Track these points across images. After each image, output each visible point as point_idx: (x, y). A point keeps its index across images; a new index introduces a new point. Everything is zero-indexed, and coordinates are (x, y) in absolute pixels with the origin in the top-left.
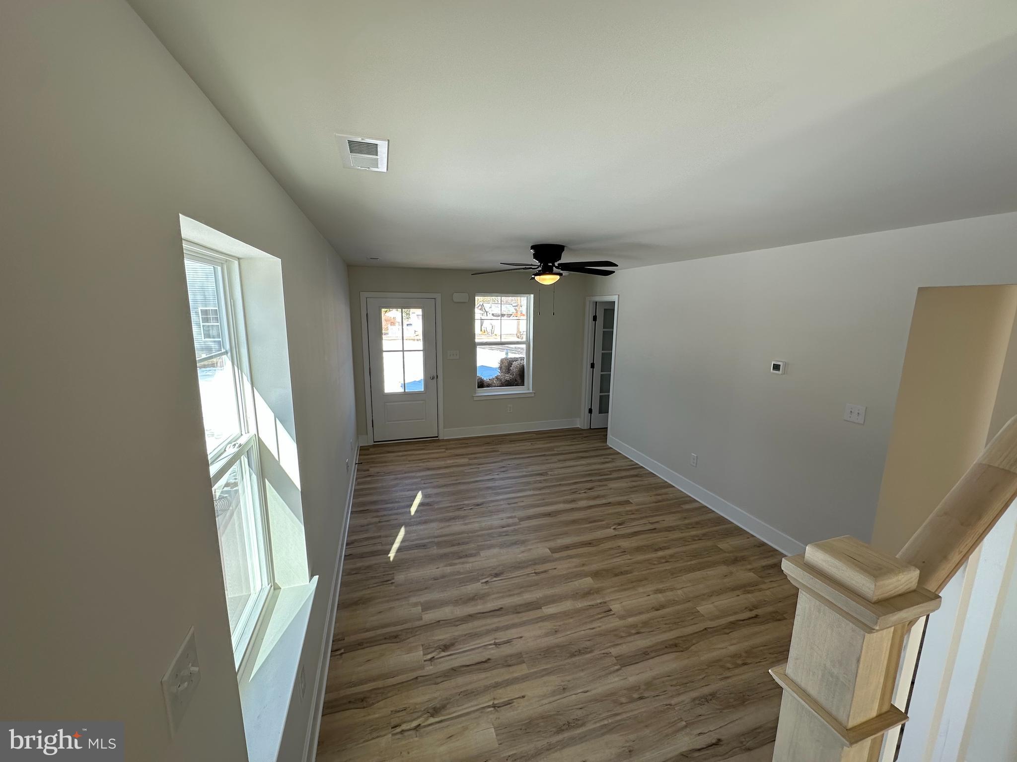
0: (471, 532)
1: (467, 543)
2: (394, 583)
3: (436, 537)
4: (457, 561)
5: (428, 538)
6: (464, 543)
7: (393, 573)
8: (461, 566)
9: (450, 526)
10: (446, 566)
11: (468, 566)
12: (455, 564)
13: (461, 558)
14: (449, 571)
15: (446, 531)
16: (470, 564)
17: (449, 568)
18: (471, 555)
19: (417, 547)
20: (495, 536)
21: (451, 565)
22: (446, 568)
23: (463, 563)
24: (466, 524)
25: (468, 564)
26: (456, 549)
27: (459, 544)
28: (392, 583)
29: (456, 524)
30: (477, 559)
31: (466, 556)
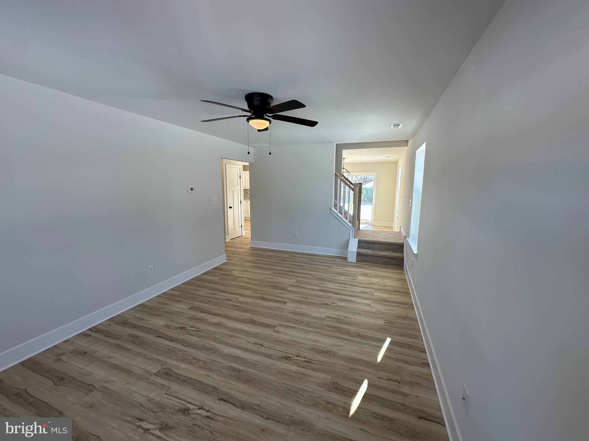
0: (318, 333)
1: (327, 326)
2: (384, 320)
3: (347, 339)
4: (341, 318)
5: (353, 341)
6: (330, 327)
7: (385, 326)
8: (341, 315)
9: (331, 345)
10: (350, 318)
11: (337, 313)
12: (344, 317)
13: (338, 319)
14: (350, 315)
15: (336, 342)
16: (335, 313)
17: (349, 316)
18: (331, 318)
19: (365, 337)
20: (305, 323)
21: (347, 317)
22: (351, 317)
23: (339, 315)
24: (316, 341)
25: (336, 314)
26: (338, 325)
27: (333, 327)
28: (386, 321)
29: (324, 344)
30: (328, 315)
31: (334, 318)
